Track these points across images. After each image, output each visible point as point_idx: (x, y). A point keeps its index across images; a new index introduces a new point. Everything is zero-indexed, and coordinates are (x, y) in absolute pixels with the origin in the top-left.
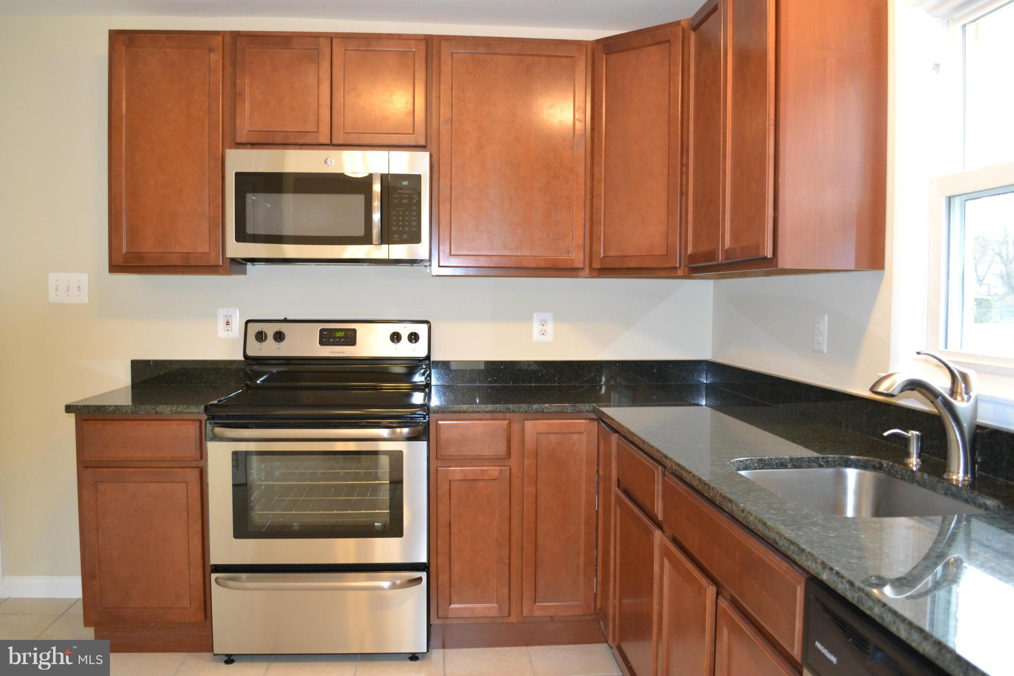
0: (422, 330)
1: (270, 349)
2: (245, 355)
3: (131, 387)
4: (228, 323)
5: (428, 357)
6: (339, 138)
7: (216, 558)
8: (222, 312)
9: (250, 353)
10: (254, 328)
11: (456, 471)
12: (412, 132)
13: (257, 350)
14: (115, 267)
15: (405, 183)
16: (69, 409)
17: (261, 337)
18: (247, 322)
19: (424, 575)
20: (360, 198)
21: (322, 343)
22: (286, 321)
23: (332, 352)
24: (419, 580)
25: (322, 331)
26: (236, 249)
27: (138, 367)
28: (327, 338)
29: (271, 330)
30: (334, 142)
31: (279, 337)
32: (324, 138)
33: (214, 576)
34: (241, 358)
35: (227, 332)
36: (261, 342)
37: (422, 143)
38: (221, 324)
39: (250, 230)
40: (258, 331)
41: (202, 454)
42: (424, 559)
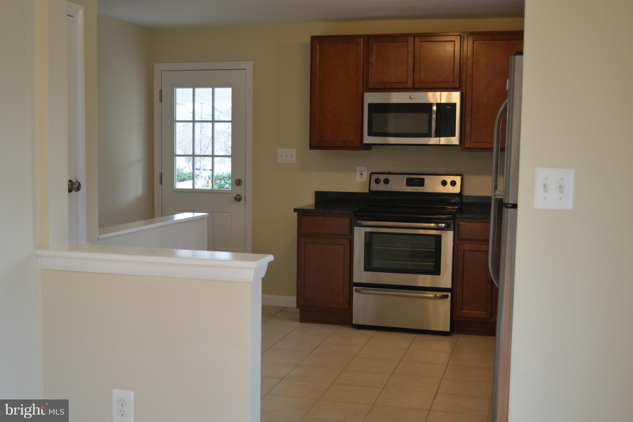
0: (458, 179)
1: (382, 187)
2: (370, 190)
3: (314, 205)
4: (361, 174)
5: (461, 193)
6: (417, 85)
7: (356, 280)
8: (358, 168)
9: (372, 189)
10: (374, 177)
11: (467, 246)
12: (452, 81)
13: (375, 187)
14: (312, 147)
15: (448, 107)
16: (295, 210)
17: (377, 181)
18: (371, 174)
19: (449, 294)
20: (427, 115)
21: (407, 185)
22: (390, 173)
23: (412, 190)
24: (447, 296)
25: (407, 179)
26: (368, 139)
27: (318, 195)
28: (410, 182)
29: (382, 177)
30: (415, 87)
31: (386, 181)
32: (410, 85)
33: (354, 288)
34: (367, 191)
35: (361, 179)
36: (377, 184)
37: (457, 86)
38: (358, 174)
39: (374, 130)
40: (376, 178)
41: (352, 233)
42: (449, 286)
